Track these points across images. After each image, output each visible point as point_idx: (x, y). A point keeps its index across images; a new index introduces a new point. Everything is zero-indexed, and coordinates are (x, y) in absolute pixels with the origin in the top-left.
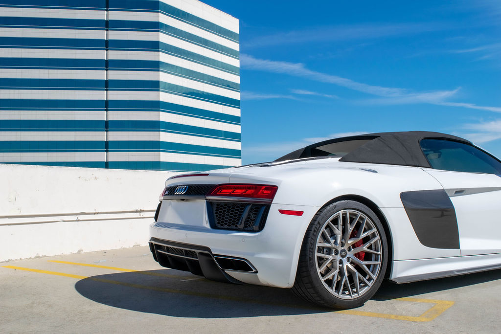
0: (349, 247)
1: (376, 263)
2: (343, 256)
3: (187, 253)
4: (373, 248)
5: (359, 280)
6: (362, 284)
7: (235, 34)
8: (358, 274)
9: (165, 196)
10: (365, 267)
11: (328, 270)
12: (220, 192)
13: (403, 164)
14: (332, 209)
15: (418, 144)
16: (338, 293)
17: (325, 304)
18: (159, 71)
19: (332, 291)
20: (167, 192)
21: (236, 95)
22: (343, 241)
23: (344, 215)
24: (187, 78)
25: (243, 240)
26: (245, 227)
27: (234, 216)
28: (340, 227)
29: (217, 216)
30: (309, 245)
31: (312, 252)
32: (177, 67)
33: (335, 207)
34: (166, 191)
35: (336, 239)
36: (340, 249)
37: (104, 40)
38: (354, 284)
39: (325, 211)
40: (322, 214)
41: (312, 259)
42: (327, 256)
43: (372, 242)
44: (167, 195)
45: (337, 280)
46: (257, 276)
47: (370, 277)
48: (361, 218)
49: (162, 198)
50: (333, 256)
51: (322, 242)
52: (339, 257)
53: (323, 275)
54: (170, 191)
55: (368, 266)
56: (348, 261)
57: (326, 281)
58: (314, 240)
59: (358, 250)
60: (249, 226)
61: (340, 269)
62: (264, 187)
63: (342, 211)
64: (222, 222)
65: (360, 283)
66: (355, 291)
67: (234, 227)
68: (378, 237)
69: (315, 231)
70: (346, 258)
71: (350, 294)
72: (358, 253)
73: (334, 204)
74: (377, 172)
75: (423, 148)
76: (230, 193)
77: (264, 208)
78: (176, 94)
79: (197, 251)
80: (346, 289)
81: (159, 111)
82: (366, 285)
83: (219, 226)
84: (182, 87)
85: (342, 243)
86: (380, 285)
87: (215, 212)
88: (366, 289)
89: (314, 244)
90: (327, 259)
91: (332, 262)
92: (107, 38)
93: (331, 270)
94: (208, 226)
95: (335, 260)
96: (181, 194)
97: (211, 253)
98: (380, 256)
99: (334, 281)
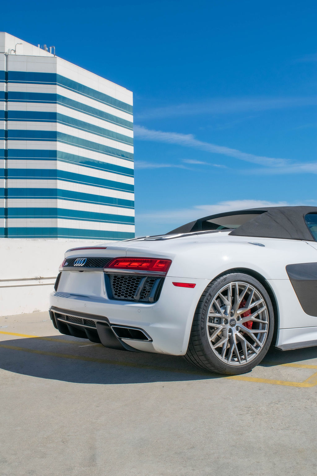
0: (238, 317)
1: (263, 331)
2: (232, 326)
3: (86, 322)
4: (261, 317)
5: (248, 347)
6: (250, 352)
7: (129, 106)
8: (246, 343)
9: (64, 268)
10: (253, 335)
11: (218, 339)
12: (117, 265)
13: (289, 237)
14: (222, 281)
15: (303, 218)
16: (228, 360)
17: (216, 371)
18: (56, 141)
19: (222, 358)
20: (67, 264)
21: (130, 165)
22: (233, 311)
23: (234, 287)
24: (83, 148)
25: (139, 311)
26: (141, 298)
27: (131, 287)
28: (230, 299)
29: (114, 287)
30: (200, 316)
31: (203, 322)
32: (74, 137)
33: (225, 279)
34: (66, 262)
35: (225, 309)
36: (229, 318)
37: (4, 111)
38: (242, 351)
39: (216, 283)
40: (213, 286)
41: (203, 328)
42: (218, 326)
43: (260, 312)
44: (66, 266)
45: (227, 347)
46: (152, 344)
47: (257, 345)
48: (250, 290)
49: (62, 269)
50: (223, 325)
51: (213, 312)
52: (228, 326)
53: (214, 343)
54: (70, 263)
55: (256, 335)
56: (237, 330)
57: (217, 349)
58: (205, 311)
59: (247, 319)
60: (145, 297)
61: (229, 337)
62: (158, 261)
63: (232, 283)
64: (119, 293)
65: (248, 351)
66: (244, 357)
67: (130, 298)
68: (265, 307)
69: (206, 302)
70: (235, 327)
71: (238, 361)
72: (247, 323)
73: (225, 276)
74: (264, 246)
75: (308, 222)
76: (127, 266)
77: (158, 281)
78: (73, 163)
79: (95, 321)
80: (235, 355)
81: (56, 179)
82: (254, 352)
83: (116, 297)
84: (78, 157)
85: (231, 312)
86: (266, 352)
87: (112, 283)
88: (253, 356)
89: (205, 314)
90: (217, 328)
91: (222, 331)
92: (6, 109)
93: (221, 338)
94: (105, 296)
95: (225, 329)
96: (80, 266)
97: (109, 322)
98: (266, 325)
99: (224, 348)
